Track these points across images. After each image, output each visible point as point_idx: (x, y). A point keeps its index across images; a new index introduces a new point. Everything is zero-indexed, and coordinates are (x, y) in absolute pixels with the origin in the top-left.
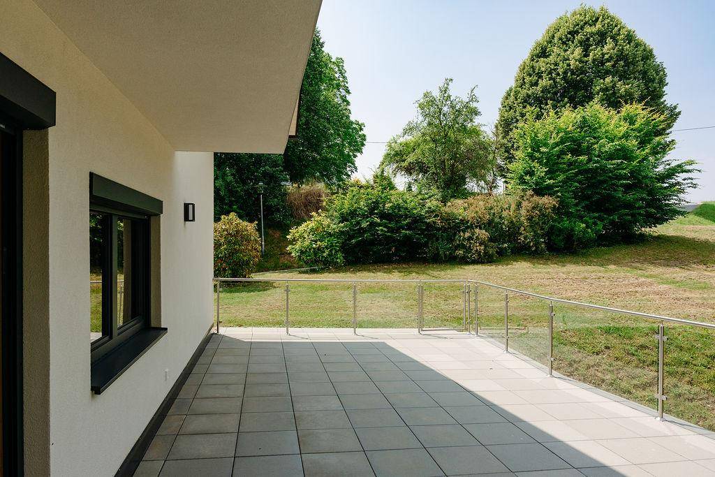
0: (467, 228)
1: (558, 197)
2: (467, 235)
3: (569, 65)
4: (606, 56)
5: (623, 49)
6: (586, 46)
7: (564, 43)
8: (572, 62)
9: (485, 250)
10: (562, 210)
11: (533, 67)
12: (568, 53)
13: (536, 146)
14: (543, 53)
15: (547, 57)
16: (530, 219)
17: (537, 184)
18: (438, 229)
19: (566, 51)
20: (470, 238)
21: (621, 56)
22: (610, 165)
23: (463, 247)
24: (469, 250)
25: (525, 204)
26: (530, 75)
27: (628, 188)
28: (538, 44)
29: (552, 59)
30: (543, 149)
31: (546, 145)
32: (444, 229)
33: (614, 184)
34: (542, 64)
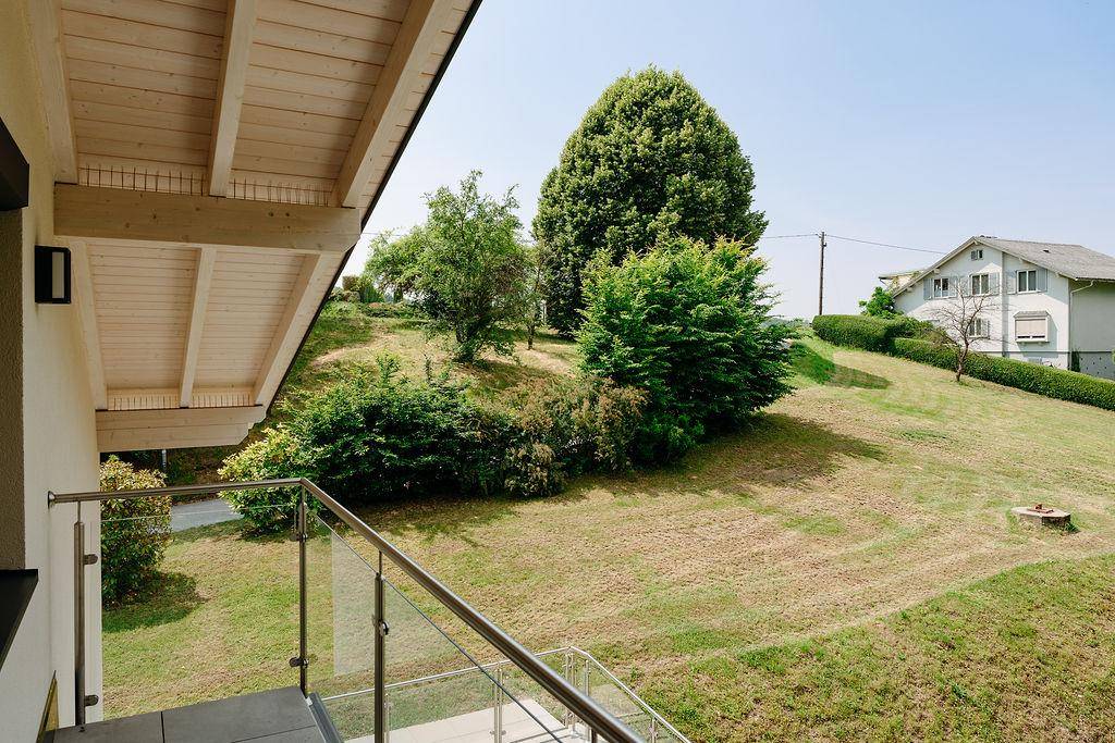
0: (521, 440)
1: (646, 388)
2: (522, 452)
3: (635, 150)
4: (683, 145)
5: (703, 136)
6: (656, 125)
7: (628, 118)
8: (640, 148)
9: (548, 477)
10: (651, 408)
11: (586, 146)
12: (634, 132)
13: (614, 307)
14: (599, 127)
15: (605, 134)
16: (610, 423)
17: (616, 365)
18: (478, 446)
19: (631, 129)
20: (526, 459)
21: (702, 148)
22: (710, 336)
23: (517, 472)
24: (525, 476)
25: (603, 400)
26: (582, 157)
27: (730, 369)
28: (593, 114)
29: (612, 137)
30: (625, 316)
31: (628, 309)
32: (486, 444)
33: (714, 362)
34: (598, 143)
